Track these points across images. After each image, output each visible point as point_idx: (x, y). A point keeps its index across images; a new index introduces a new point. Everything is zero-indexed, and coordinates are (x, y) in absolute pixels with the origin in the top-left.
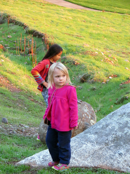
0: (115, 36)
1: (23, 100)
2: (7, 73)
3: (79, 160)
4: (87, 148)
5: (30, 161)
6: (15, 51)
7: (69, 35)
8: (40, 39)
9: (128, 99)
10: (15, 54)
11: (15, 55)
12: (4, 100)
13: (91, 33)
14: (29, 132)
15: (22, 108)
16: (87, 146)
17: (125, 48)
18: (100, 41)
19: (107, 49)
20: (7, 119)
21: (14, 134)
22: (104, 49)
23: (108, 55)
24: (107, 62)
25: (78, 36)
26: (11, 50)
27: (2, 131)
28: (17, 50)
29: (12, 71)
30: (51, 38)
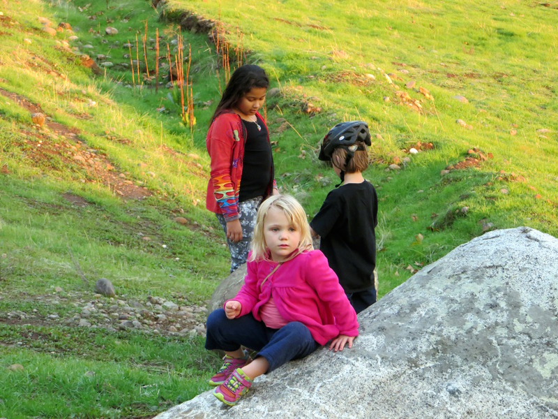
0: (424, 25)
1: (154, 221)
2: (106, 141)
3: (333, 410)
4: (355, 375)
5: (185, 415)
6: (127, 73)
7: (289, 23)
8: (202, 37)
9: (469, 215)
10: (127, 81)
11: (129, 86)
12: (98, 224)
13: (351, 18)
14: (176, 323)
15: (152, 247)
16: (354, 368)
17: (456, 61)
18: (379, 42)
19: (401, 65)
20: (109, 284)
21: (132, 329)
22: (394, 63)
23: (405, 83)
24: (401, 104)
25: (314, 26)
26: (116, 70)
27: (96, 321)
28: (136, 72)
29: (121, 134)
30: (236, 33)
